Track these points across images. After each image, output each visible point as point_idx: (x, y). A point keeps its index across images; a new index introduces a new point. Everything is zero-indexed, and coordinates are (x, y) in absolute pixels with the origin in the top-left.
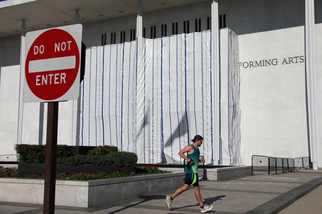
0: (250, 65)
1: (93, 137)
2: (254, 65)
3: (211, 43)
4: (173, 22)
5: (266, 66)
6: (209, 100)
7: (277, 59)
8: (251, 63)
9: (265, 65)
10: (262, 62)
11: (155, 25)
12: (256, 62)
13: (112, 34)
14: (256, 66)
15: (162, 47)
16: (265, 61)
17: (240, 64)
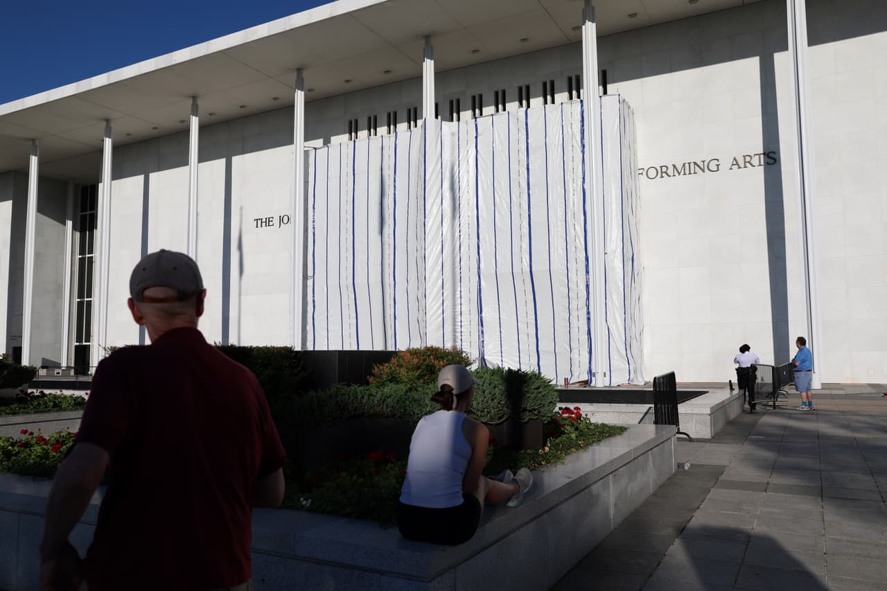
0: (662, 172)
1: (335, 328)
2: (670, 171)
3: (583, 126)
4: (496, 90)
5: (695, 173)
6: (580, 247)
7: (717, 160)
8: (664, 169)
9: (692, 172)
10: (687, 166)
11: (457, 98)
12: (674, 166)
13: (370, 118)
14: (674, 176)
15: (476, 137)
16: (692, 165)
17: (641, 171)
